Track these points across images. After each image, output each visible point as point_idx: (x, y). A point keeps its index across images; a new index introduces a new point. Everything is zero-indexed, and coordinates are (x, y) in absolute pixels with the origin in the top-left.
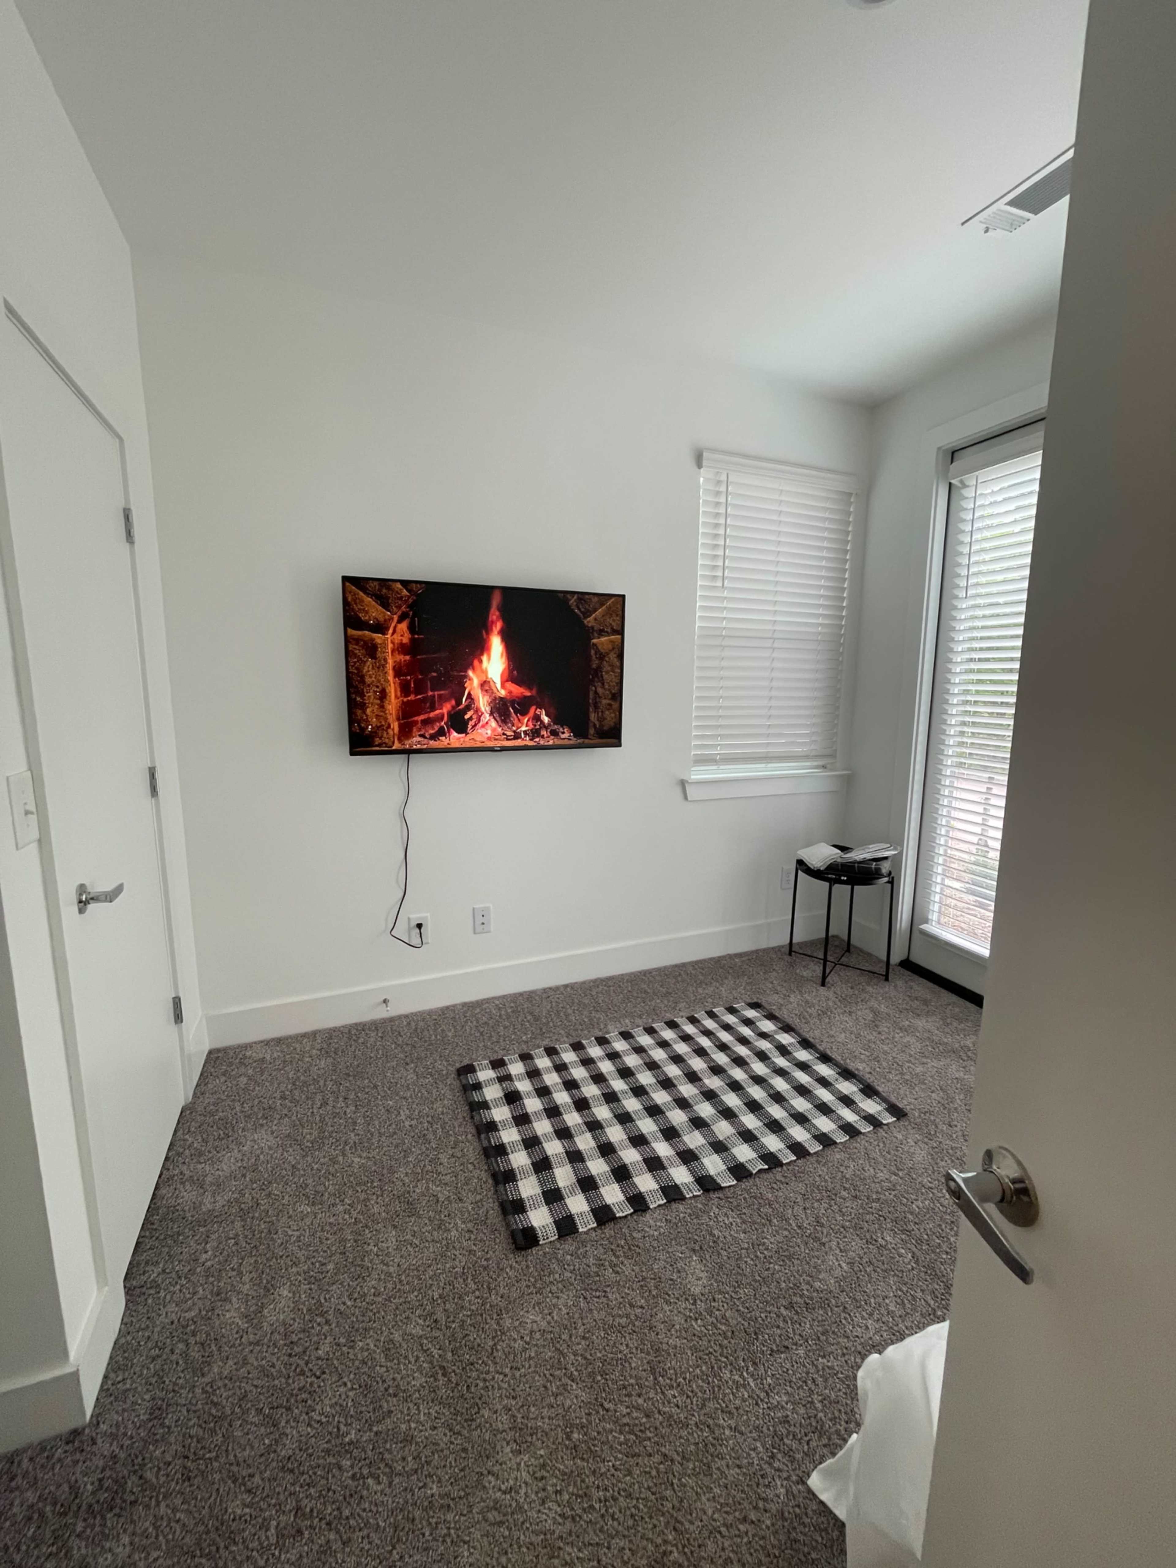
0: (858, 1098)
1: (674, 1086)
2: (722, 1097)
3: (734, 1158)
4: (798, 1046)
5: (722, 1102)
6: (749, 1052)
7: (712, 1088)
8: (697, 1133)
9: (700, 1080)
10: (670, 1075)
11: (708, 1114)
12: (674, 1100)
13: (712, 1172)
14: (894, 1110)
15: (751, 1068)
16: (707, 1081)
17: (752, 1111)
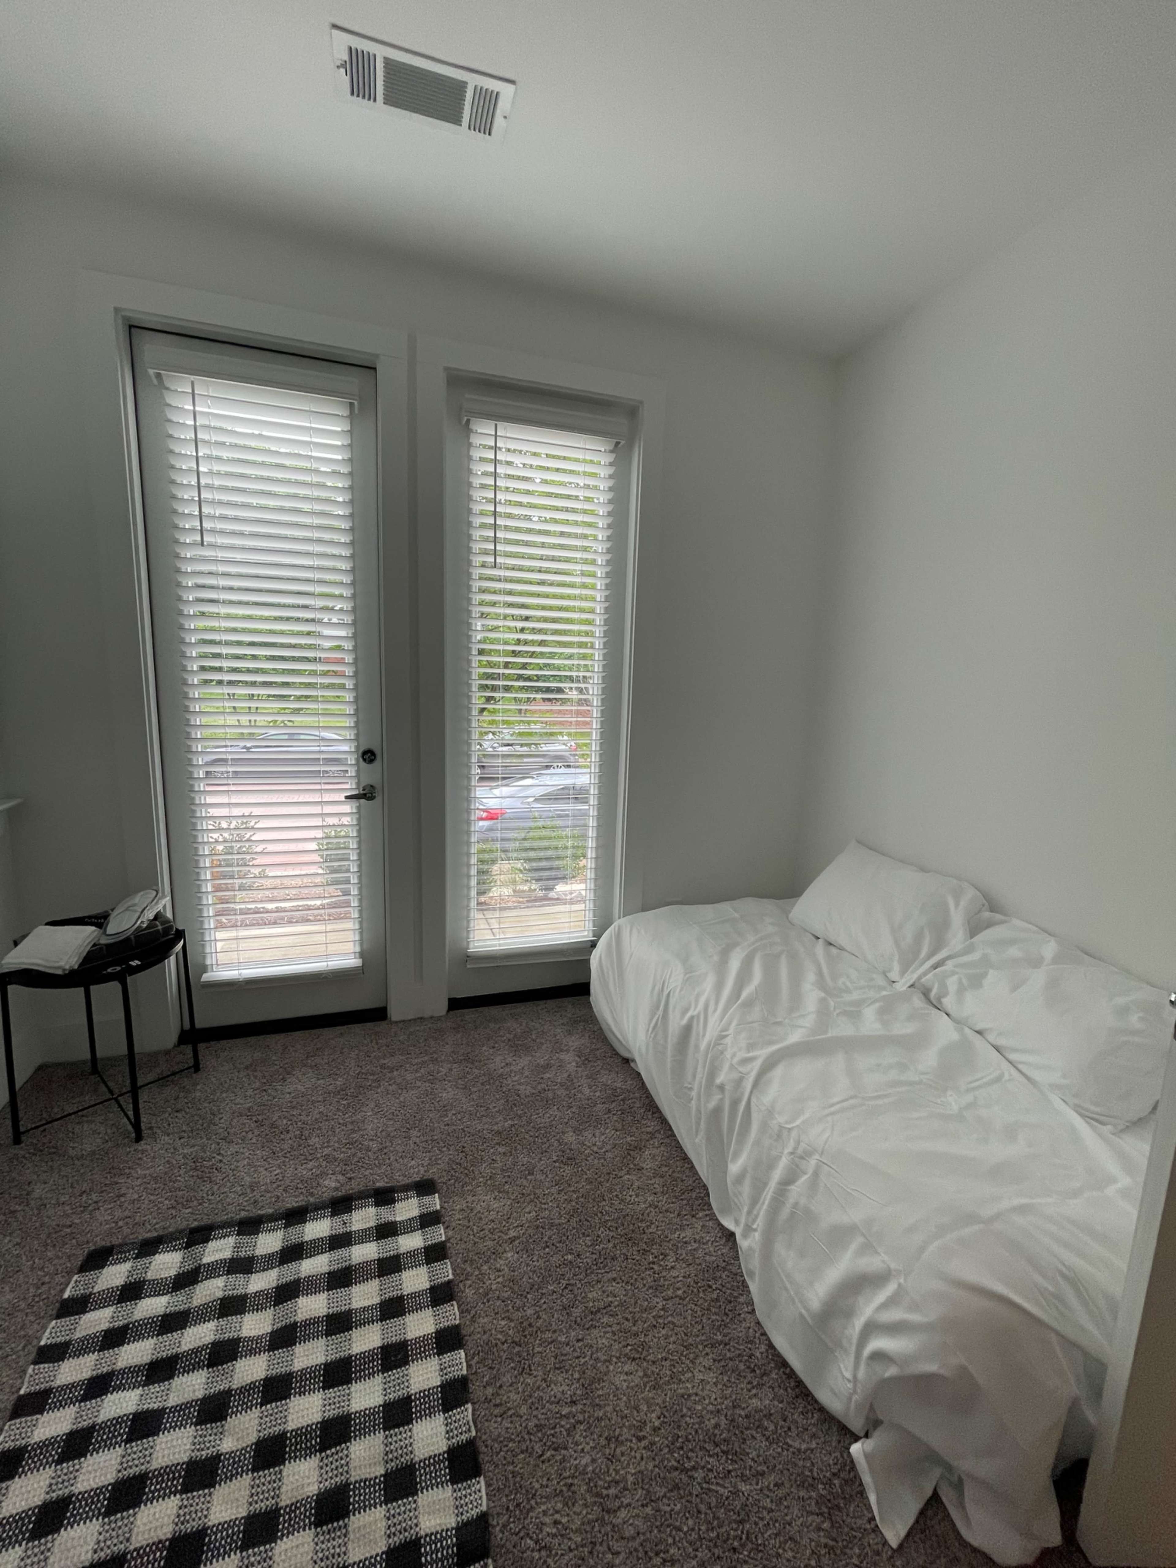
0: (387, 1215)
1: (201, 1533)
2: (291, 1426)
3: (433, 1460)
4: (245, 1239)
5: (302, 1433)
6: (211, 1325)
7: (253, 1438)
8: (356, 1521)
9: (216, 1458)
10: (166, 1532)
11: (315, 1476)
12: (244, 1548)
13: (451, 1521)
14: (425, 1188)
15: (250, 1339)
16: (227, 1445)
17: (347, 1381)
